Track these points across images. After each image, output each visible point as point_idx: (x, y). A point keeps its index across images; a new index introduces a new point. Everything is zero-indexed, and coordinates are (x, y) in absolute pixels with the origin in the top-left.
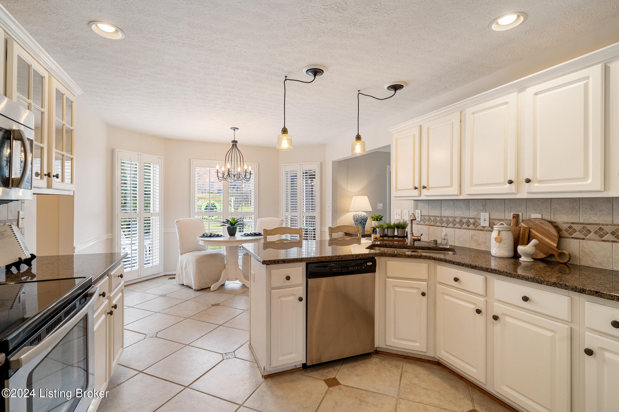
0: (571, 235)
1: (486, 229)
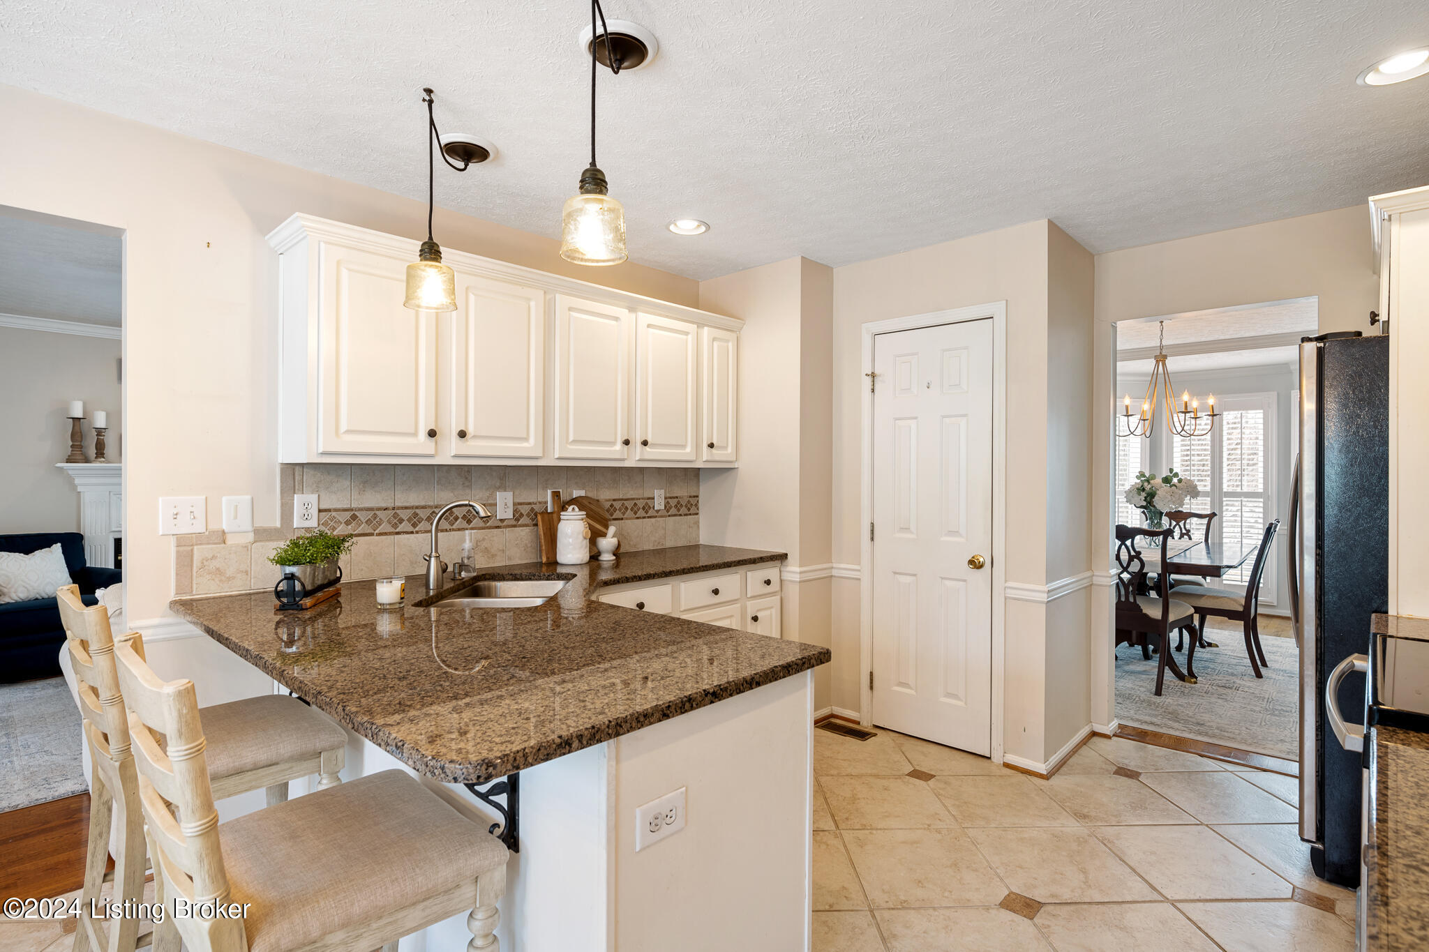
0: (612, 515)
1: (505, 523)
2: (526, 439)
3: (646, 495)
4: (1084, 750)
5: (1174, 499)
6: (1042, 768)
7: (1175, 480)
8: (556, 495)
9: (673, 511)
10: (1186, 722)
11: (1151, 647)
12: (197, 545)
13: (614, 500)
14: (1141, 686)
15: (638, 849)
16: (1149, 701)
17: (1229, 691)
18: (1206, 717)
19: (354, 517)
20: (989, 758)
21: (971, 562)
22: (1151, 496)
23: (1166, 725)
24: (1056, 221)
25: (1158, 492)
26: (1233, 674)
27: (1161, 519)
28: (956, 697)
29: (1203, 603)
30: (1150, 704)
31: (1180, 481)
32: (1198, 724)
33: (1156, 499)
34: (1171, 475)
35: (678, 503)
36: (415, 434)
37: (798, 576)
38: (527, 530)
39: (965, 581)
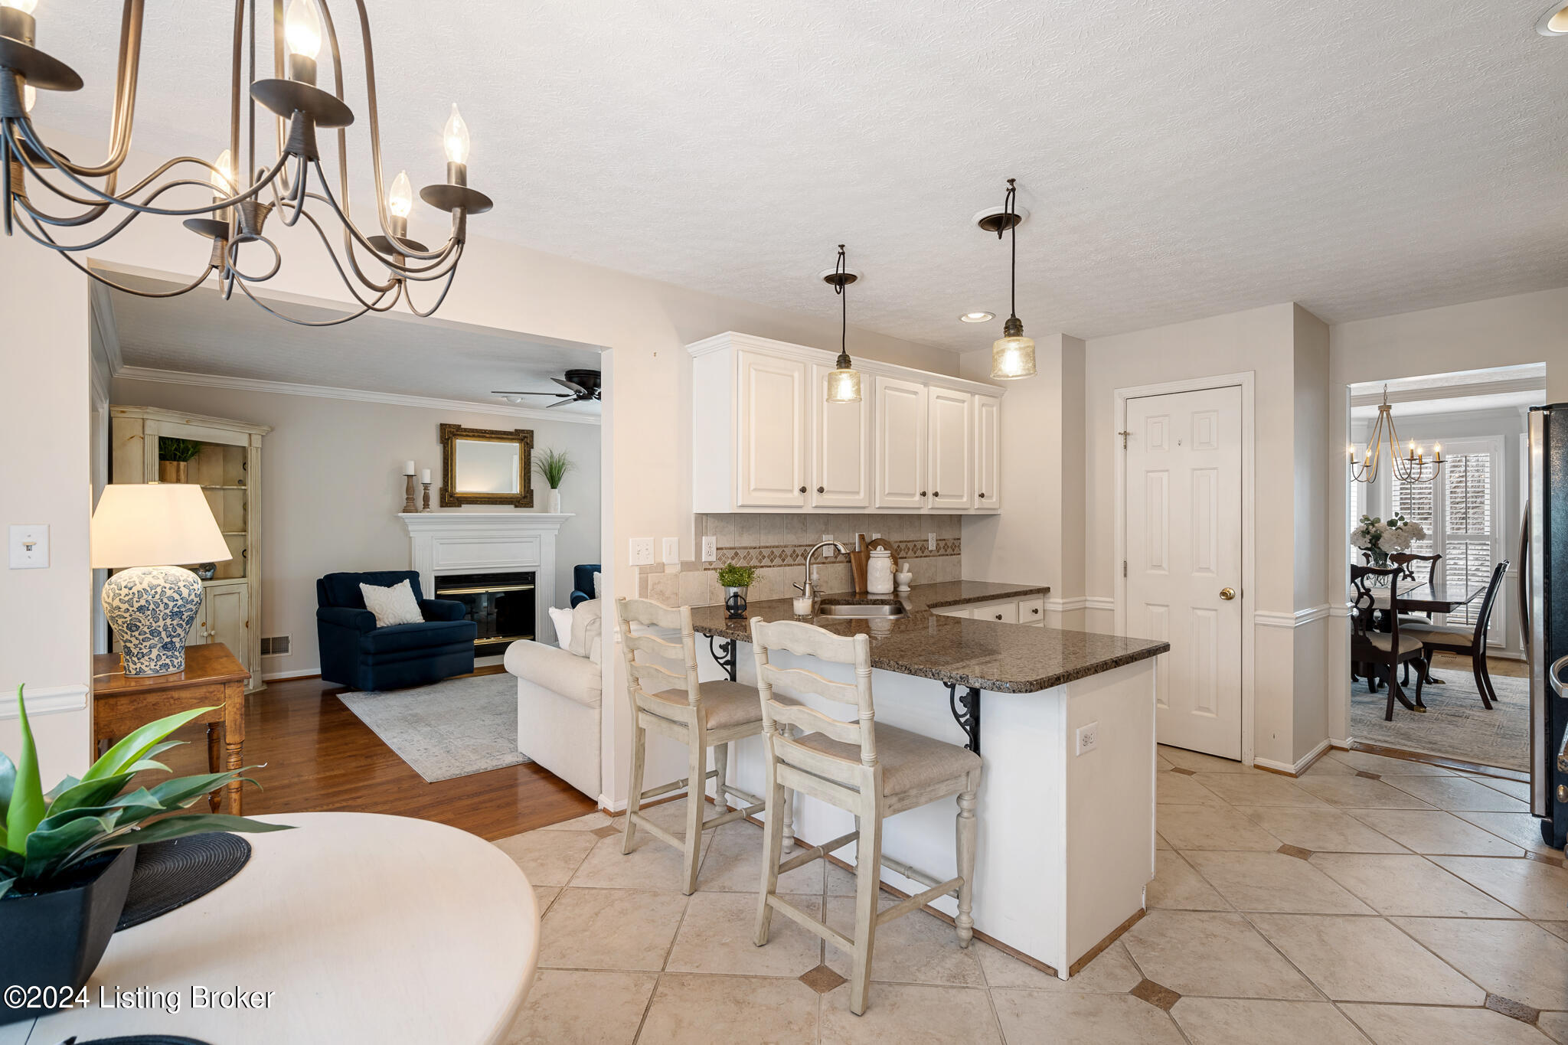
0: (899, 555)
1: (829, 560)
2: (858, 493)
3: (923, 538)
4: (1325, 759)
5: (1400, 541)
6: (1291, 768)
7: (1400, 523)
8: (862, 537)
9: (942, 551)
10: (1418, 741)
11: (1377, 680)
12: (650, 573)
13: (900, 542)
14: (1371, 713)
15: (1078, 754)
16: (1380, 725)
17: (1460, 719)
18: (1438, 738)
19: (736, 554)
20: (1240, 762)
21: (1223, 594)
22: (1376, 539)
23: (1399, 743)
24: (1300, 304)
25: (1383, 535)
26: (1461, 706)
27: (1386, 560)
28: (1208, 710)
29: (1431, 639)
30: (1381, 727)
31: (1406, 524)
32: (1431, 743)
33: (1381, 543)
34: (1397, 519)
35: (946, 544)
36: (791, 491)
37: (1061, 606)
38: (842, 566)
39: (1216, 610)
